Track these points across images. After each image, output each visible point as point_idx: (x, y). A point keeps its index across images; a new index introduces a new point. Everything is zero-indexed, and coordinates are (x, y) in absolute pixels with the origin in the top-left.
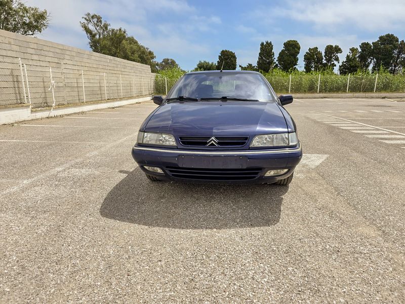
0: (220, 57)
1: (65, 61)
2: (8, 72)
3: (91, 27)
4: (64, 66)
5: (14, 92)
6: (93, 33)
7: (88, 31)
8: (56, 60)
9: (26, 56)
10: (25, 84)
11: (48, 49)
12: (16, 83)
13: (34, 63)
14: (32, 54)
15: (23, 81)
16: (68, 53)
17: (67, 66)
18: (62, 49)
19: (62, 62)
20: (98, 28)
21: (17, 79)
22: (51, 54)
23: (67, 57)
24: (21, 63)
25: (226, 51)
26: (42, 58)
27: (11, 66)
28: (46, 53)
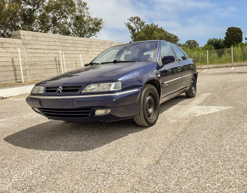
0: (227, 33)
1: (92, 49)
2: (53, 59)
3: (132, 25)
4: (91, 53)
5: (56, 71)
6: (134, 29)
7: (130, 27)
8: (86, 49)
9: (65, 48)
10: (63, 66)
11: (80, 42)
12: (58, 65)
13: (71, 52)
14: (69, 47)
15: (62, 63)
16: (94, 43)
17: (93, 53)
18: (90, 42)
19: (90, 50)
20: (137, 25)
21: (59, 62)
22: (82, 46)
23: (93, 46)
24: (61, 53)
25: (232, 28)
26: (76, 49)
27: (55, 55)
28: (78, 45)
